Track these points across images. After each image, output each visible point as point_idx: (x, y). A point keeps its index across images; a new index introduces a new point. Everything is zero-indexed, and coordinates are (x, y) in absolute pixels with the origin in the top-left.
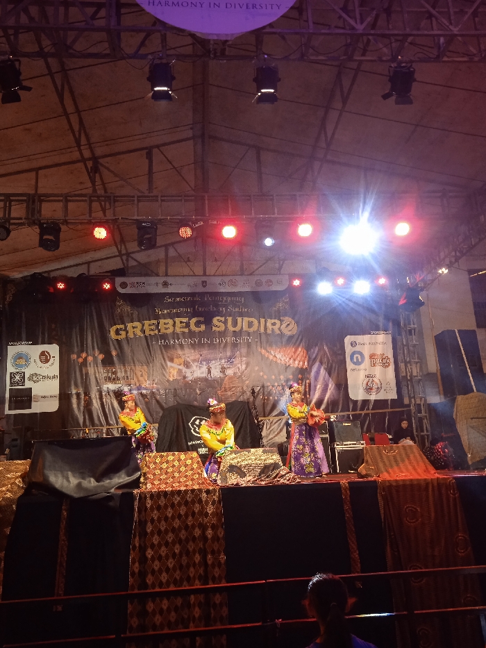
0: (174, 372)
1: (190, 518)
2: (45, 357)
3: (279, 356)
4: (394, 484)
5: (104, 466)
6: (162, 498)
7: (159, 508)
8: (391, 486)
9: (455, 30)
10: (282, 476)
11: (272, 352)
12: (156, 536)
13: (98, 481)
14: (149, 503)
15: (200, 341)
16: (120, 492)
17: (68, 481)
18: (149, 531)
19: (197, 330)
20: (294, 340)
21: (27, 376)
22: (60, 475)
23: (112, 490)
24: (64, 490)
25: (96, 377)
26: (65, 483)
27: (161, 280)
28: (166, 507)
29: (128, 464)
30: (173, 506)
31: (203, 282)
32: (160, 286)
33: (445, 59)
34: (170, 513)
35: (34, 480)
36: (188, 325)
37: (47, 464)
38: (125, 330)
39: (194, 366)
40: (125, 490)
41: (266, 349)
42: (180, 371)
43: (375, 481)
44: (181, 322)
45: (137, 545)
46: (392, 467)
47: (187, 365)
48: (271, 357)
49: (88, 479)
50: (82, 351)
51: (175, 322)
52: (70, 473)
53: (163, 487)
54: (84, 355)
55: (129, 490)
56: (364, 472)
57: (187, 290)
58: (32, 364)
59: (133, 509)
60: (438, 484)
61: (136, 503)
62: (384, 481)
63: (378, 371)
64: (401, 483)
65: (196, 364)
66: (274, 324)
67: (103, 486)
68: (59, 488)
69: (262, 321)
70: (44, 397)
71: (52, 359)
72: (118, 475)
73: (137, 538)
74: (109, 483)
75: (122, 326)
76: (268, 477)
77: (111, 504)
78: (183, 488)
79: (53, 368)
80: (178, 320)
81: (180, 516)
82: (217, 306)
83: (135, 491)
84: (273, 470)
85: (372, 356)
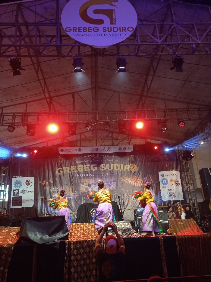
0: (84, 189)
1: (91, 253)
2: (28, 183)
3: (129, 181)
4: (183, 237)
5: (52, 229)
6: (78, 244)
7: (77, 249)
8: (182, 238)
9: (200, 42)
10: (132, 234)
11: (127, 180)
12: (75, 262)
13: (50, 236)
14: (72, 246)
15: (95, 175)
16: (59, 241)
17: (37, 236)
18: (72, 259)
19: (94, 170)
20: (136, 174)
21: (20, 191)
22: (33, 234)
23: (56, 241)
24: (35, 241)
25: (50, 191)
26: (35, 237)
27: (78, 148)
28: (80, 248)
29: (63, 229)
30: (83, 248)
31: (96, 149)
32: (78, 151)
33: (196, 53)
34: (82, 251)
35: (21, 236)
36: (90, 167)
37: (28, 228)
38: (63, 170)
39: (93, 186)
40: (62, 241)
41: (124, 178)
42: (86, 189)
43: (175, 236)
44: (87, 167)
45: (67, 266)
46: (182, 230)
47: (90, 186)
48: (126, 182)
49: (45, 236)
50: (44, 180)
51: (84, 167)
52: (37, 233)
53: (78, 239)
54: (45, 182)
55: (64, 241)
56: (170, 232)
57: (89, 152)
58: (23, 185)
59: (66, 250)
60: (204, 237)
61: (67, 246)
62: (179, 236)
63: (174, 187)
64: (187, 237)
65: (93, 185)
66: (127, 167)
67: (52, 238)
68: (33, 240)
69: (122, 165)
70: (28, 200)
71: (31, 184)
72: (59, 233)
73: (67, 263)
74: (55, 237)
75: (61, 169)
76: (126, 235)
77: (56, 247)
78: (87, 239)
79: (32, 188)
80: (85, 166)
81: (86, 253)
82: (102, 159)
83: (66, 241)
84: (128, 231)
85: (171, 181)
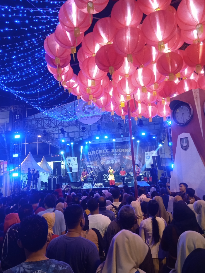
2: (74, 160)
5: (78, 185)
11: (126, 157)
21: (70, 164)
31: (109, 140)
32: (99, 142)
36: (106, 151)
38: (91, 153)
39: (108, 161)
42: (104, 162)
47: (106, 161)
49: (76, 187)
50: (82, 158)
53: (85, 188)
58: (71, 161)
66: (127, 150)
69: (123, 149)
70: (74, 169)
71: (76, 160)
74: (79, 188)
76: (100, 187)
78: (88, 188)
80: (103, 150)
82: (112, 146)
83: (82, 189)
